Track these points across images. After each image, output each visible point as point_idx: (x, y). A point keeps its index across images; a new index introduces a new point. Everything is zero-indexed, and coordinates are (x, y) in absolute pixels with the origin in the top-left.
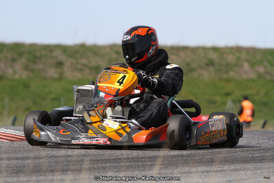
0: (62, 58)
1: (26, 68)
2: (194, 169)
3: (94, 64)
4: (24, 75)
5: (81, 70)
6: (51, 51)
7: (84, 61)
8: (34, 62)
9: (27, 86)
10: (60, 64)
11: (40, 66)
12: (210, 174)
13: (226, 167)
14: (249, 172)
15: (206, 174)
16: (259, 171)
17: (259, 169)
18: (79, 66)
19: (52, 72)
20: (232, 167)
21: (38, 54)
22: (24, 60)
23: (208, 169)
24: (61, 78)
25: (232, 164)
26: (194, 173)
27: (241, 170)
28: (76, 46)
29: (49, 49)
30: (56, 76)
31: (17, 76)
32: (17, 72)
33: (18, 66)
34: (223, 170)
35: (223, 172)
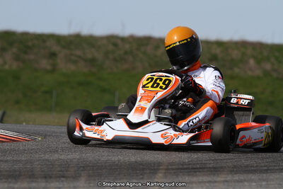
0: (56, 48)
1: (17, 58)
2: (195, 179)
3: (89, 56)
4: (15, 65)
5: (75, 62)
6: (44, 41)
7: (78, 53)
8: (26, 53)
9: (16, 77)
10: (53, 55)
11: (32, 57)
12: (212, 184)
13: (229, 178)
14: (254, 184)
15: (207, 184)
16: (264, 183)
17: (264, 180)
18: (73, 58)
19: (45, 64)
20: (236, 177)
21: (30, 44)
22: (14, 50)
23: (210, 179)
24: (53, 70)
25: (236, 174)
26: (196, 183)
27: (245, 181)
28: (70, 36)
29: (42, 38)
30: (49, 67)
31: (7, 67)
32: (8, 62)
33: (8, 56)
34: (226, 181)
35: (226, 183)
